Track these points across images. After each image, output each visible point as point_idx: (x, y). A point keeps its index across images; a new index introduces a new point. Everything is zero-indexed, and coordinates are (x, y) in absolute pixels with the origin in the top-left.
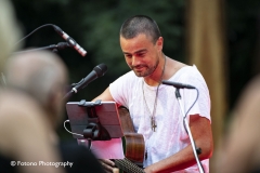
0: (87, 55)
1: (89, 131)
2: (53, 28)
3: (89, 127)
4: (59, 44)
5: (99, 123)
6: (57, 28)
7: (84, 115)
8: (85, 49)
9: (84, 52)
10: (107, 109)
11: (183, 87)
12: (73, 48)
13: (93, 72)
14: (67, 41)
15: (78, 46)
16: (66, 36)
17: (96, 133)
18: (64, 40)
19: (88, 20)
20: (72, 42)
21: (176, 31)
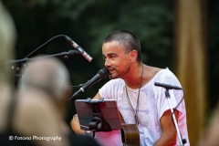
0: (93, 60)
1: (94, 123)
2: (65, 38)
3: (94, 121)
4: (70, 52)
5: (102, 117)
6: (68, 38)
7: (90, 110)
8: (91, 56)
9: (90, 58)
10: (108, 106)
11: (172, 88)
12: (81, 54)
13: (98, 75)
14: (76, 49)
15: (85, 54)
16: (75, 45)
17: (100, 125)
18: (74, 48)
19: (94, 31)
20: (80, 50)
21: (166, 41)
